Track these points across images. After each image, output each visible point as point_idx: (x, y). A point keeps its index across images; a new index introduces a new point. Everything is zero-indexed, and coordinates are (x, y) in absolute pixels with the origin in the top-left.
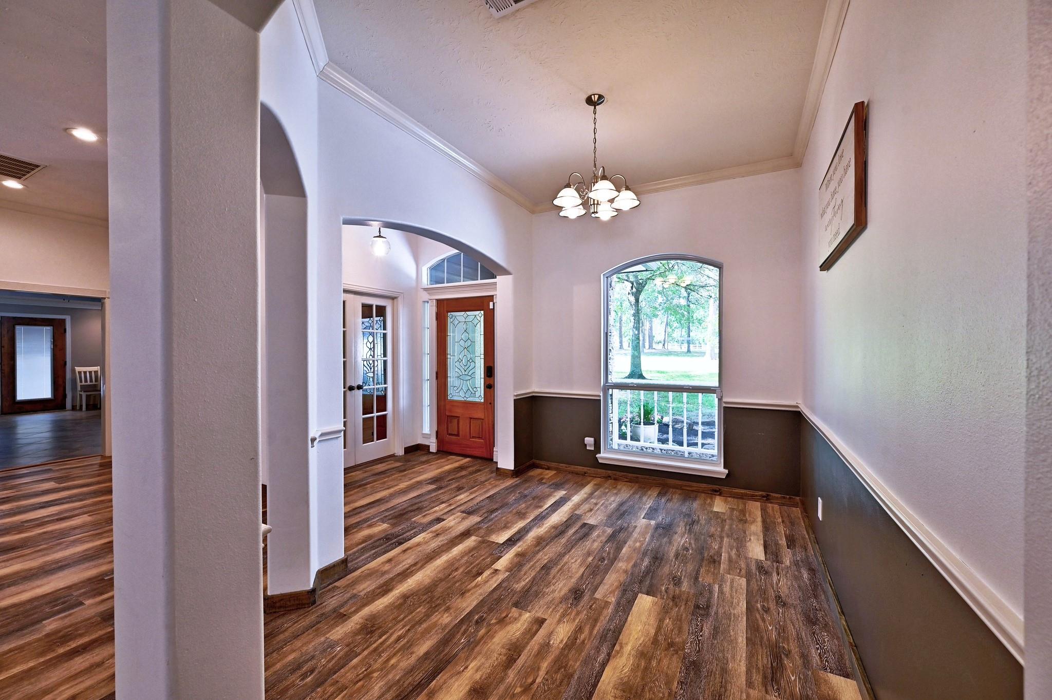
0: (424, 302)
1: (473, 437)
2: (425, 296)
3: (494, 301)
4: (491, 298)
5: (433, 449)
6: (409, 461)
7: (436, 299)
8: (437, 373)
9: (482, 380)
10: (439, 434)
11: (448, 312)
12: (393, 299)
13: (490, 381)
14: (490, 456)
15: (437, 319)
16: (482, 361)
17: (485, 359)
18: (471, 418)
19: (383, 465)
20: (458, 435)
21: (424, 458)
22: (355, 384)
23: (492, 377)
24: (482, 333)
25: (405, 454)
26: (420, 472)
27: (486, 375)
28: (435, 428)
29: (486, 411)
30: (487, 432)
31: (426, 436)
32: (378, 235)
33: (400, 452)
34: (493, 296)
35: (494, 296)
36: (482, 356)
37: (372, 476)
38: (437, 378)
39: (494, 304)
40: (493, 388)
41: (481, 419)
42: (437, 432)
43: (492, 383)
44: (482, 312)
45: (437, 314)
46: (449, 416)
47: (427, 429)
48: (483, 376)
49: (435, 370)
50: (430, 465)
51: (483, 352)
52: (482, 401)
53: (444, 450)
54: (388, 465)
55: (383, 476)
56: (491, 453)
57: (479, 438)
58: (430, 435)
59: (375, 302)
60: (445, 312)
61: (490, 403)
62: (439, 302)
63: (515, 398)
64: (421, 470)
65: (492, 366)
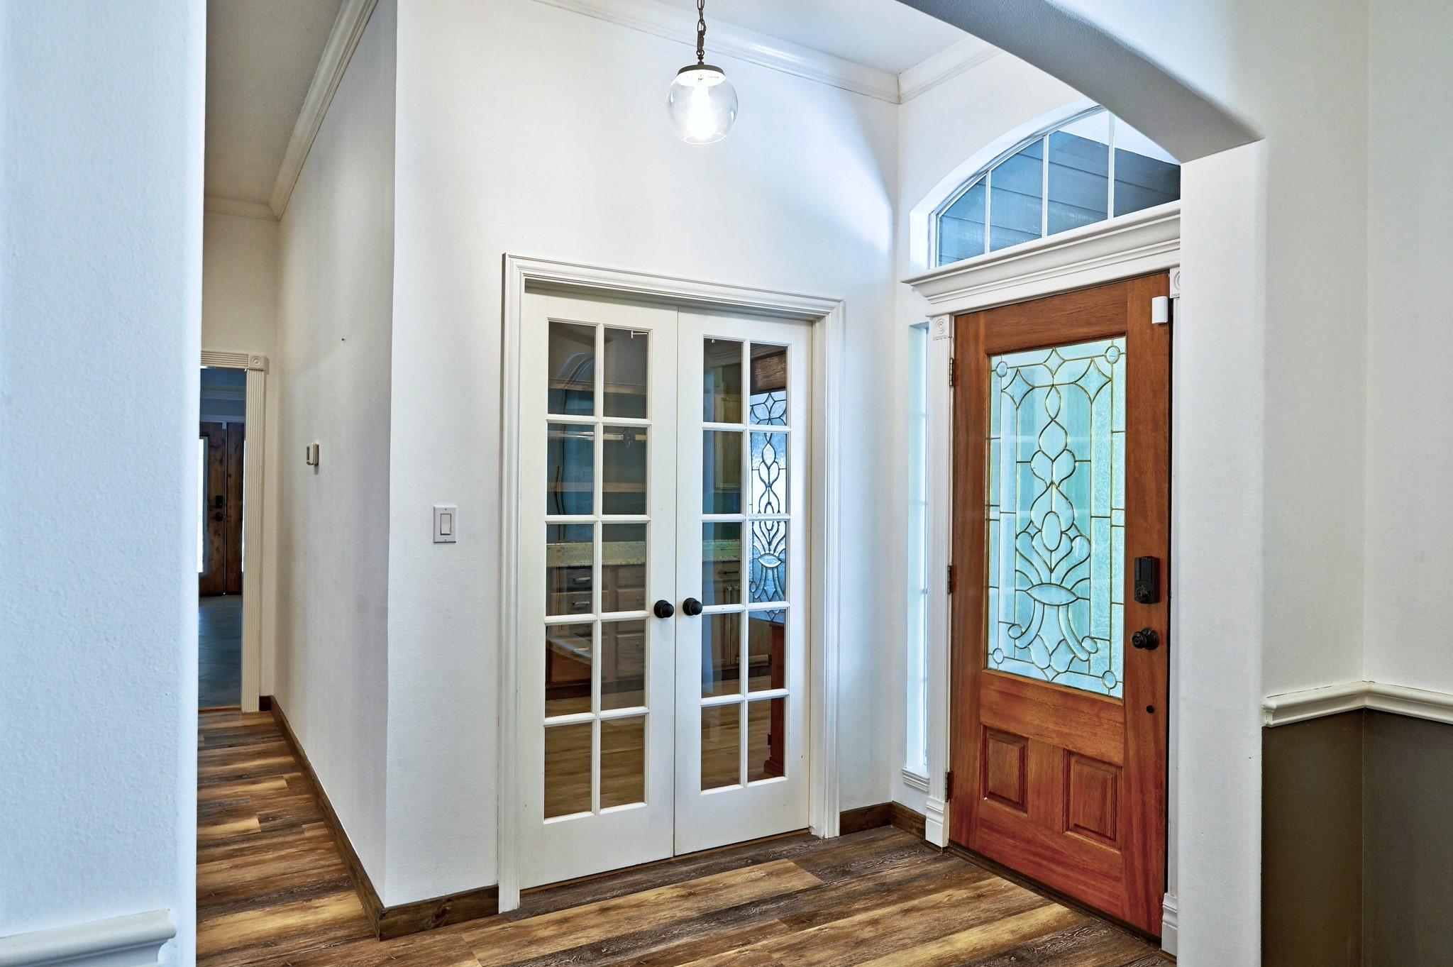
0: (916, 327)
1: (1077, 828)
2: (916, 306)
3: (1172, 294)
4: (1159, 280)
5: (937, 833)
6: (845, 873)
7: (951, 314)
8: (952, 571)
9: (1119, 613)
10: (956, 783)
11: (991, 354)
12: (812, 320)
13: (1149, 617)
14: (1149, 923)
15: (955, 380)
16: (1120, 535)
17: (1129, 525)
18: (1070, 753)
19: (756, 872)
20: (1021, 805)
21: (896, 870)
22: (677, 601)
23: (1157, 600)
24: (1121, 424)
25: (841, 834)
26: (860, 943)
27: (1133, 596)
28: (944, 765)
29: (1131, 734)
30: (1135, 821)
31: (911, 780)
32: (696, 62)
33: (828, 828)
34: (1165, 271)
35: (1173, 273)
36: (1119, 518)
37: (698, 920)
38: (952, 587)
39: (1170, 302)
40: (1161, 649)
41: (1110, 764)
42: (950, 778)
43: (1157, 626)
44: (1121, 342)
45: (955, 365)
46: (992, 729)
47: (917, 763)
48: (1119, 595)
49: (945, 559)
50: (906, 912)
51: (1120, 500)
52: (1118, 693)
53: (975, 845)
54: (770, 874)
55: (731, 930)
56: (1155, 911)
57: (1101, 835)
58: (928, 781)
59: (747, 332)
60: (982, 354)
61: (1150, 709)
62: (960, 319)
63: (1272, 722)
64: (868, 933)
65: (1164, 557)
